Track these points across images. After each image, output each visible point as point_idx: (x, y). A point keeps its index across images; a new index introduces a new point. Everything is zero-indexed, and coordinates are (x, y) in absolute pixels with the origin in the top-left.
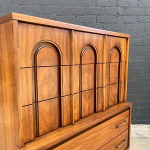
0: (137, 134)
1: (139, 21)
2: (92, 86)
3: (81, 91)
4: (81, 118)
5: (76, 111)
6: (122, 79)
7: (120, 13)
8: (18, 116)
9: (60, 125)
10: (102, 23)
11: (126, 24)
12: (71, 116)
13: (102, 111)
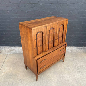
2: (53, 39)
3: (49, 42)
4: (49, 49)
5: (47, 48)
6: (64, 35)
8: (33, 51)
9: (43, 52)
12: (46, 49)
13: (56, 46)
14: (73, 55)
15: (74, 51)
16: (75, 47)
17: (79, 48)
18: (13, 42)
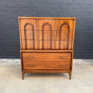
0: (75, 63)
1: (80, 8)
3: (43, 40)
4: (43, 49)
7: (71, 3)
10: (61, 8)
11: (74, 9)
14: (78, 67)
15: (79, 64)
16: (81, 60)
17: (85, 61)
18: (6, 53)
